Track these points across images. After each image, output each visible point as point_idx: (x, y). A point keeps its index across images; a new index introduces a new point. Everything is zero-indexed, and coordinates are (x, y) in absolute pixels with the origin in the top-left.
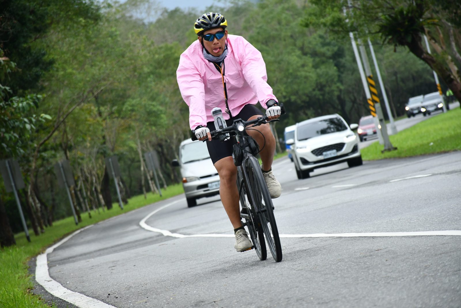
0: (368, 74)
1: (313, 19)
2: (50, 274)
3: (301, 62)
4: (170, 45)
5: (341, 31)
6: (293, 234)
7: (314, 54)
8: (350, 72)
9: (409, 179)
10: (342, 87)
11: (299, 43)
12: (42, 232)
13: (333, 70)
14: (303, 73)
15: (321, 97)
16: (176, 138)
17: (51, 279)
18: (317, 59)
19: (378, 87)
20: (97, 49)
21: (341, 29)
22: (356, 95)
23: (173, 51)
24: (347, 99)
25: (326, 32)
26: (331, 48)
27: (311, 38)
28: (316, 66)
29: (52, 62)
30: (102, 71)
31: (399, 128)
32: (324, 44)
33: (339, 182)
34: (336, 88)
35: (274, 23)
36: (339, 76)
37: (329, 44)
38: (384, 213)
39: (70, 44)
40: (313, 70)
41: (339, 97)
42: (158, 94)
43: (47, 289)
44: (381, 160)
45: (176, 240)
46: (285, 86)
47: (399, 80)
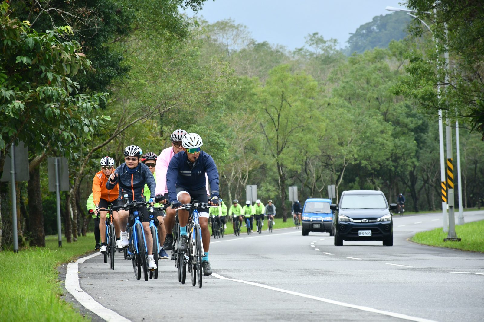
0: (448, 157)
1: (405, 88)
2: (80, 285)
3: (381, 128)
4: (249, 79)
5: (431, 106)
6: (341, 301)
7: (397, 123)
8: (429, 150)
9: (469, 274)
10: (417, 164)
11: (383, 108)
12: (74, 241)
13: (412, 144)
14: (381, 140)
15: (393, 168)
16: (234, 176)
17: (82, 290)
18: (398, 129)
19: (455, 172)
20: (174, 65)
21: (431, 104)
22: (429, 174)
23: (252, 85)
24: (419, 177)
25: (414, 104)
26: (415, 120)
27: (397, 106)
28: (395, 136)
29: (126, 70)
30: (175, 89)
31: (467, 220)
32: (409, 115)
33: (394, 260)
34: (411, 163)
35: (363, 81)
36: (417, 151)
37: (414, 116)
38: (438, 302)
39: (149, 54)
40: (392, 138)
41: (411, 173)
42: (226, 127)
43: (77, 299)
44: (442, 247)
45: (216, 280)
46: (358, 148)
47: (478, 169)
